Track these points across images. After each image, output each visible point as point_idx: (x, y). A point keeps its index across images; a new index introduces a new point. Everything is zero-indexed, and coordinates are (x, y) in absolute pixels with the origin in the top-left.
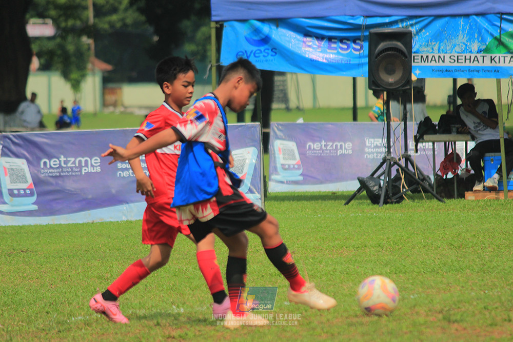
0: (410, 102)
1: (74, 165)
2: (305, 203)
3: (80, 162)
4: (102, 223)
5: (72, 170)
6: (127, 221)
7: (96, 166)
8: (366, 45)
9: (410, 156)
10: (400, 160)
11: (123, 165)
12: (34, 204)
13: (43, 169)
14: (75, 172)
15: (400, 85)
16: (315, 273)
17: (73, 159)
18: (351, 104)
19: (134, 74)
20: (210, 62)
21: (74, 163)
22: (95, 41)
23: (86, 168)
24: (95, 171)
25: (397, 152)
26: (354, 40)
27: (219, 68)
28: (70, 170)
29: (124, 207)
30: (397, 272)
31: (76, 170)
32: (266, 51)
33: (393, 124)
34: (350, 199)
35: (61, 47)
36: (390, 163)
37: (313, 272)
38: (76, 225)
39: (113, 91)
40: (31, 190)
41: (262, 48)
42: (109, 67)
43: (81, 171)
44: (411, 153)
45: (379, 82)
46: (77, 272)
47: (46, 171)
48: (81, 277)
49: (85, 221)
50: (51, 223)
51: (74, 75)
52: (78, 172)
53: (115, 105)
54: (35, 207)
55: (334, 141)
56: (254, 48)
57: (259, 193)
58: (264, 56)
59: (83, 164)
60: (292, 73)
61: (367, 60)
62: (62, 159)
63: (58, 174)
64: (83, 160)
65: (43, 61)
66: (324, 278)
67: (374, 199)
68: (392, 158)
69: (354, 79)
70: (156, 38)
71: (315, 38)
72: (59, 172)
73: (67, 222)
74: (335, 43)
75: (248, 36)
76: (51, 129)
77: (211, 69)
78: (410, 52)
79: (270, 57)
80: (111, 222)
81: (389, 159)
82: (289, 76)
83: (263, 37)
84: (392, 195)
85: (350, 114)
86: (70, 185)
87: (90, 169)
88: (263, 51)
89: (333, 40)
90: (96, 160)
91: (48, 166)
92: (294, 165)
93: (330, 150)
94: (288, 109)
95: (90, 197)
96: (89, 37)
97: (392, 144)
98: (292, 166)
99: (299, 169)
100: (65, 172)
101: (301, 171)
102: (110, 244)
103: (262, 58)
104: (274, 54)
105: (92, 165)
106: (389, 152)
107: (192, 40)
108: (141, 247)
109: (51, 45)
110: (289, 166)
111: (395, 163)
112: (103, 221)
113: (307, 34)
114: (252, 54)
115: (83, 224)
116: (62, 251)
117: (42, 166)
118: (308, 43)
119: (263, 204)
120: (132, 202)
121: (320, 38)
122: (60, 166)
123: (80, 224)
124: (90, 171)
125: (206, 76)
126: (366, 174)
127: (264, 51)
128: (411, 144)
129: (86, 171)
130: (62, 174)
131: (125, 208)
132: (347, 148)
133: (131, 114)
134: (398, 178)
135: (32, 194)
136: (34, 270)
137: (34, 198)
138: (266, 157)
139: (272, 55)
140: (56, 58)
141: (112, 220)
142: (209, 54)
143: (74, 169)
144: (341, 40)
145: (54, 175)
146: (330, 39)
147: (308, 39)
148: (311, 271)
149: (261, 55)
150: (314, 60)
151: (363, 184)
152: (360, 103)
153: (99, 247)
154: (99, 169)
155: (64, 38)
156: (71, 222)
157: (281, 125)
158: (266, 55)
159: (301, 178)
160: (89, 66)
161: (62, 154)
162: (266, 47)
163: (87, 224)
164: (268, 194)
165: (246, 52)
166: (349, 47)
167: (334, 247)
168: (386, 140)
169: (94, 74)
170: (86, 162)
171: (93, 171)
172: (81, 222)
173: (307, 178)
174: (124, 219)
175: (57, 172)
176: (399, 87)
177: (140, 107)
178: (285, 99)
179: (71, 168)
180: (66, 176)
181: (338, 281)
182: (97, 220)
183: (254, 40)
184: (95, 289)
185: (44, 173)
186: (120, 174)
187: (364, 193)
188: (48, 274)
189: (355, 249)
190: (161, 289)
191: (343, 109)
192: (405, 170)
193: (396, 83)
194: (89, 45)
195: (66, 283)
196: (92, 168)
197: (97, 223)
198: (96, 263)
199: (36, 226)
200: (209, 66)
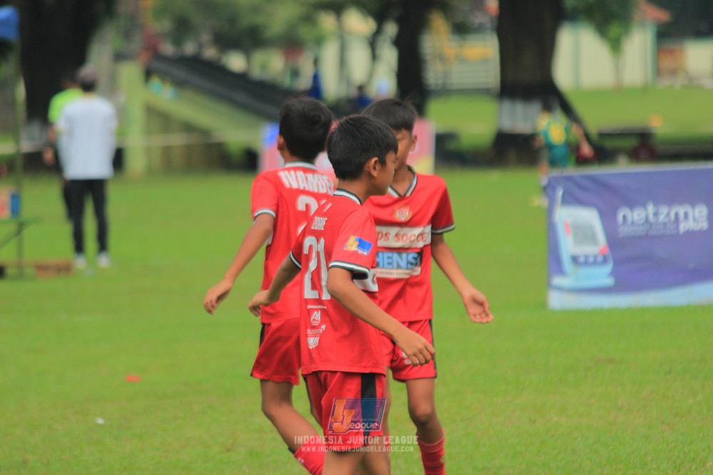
1: (667, 220)
3: (677, 214)
5: (665, 227)
7: (702, 221)
12: (609, 275)
13: (622, 225)
14: (669, 229)
17: (665, 210)
24: (699, 228)
28: (662, 227)
31: (671, 226)
40: (605, 256)
43: (677, 228)
47: (626, 228)
50: (635, 305)
52: (673, 229)
54: (609, 281)
59: (682, 218)
62: (650, 209)
63: (644, 234)
64: (681, 211)
72: (647, 231)
87: (691, 225)
90: (701, 213)
91: (630, 222)
100: (655, 229)
105: (695, 220)
117: (620, 220)
124: (691, 228)
129: (685, 229)
135: (605, 261)
137: (609, 268)
143: (668, 225)
145: (638, 234)
154: (705, 226)
170: (686, 213)
171: (696, 228)
175: (643, 230)
179: (664, 224)
196: (695, 224)
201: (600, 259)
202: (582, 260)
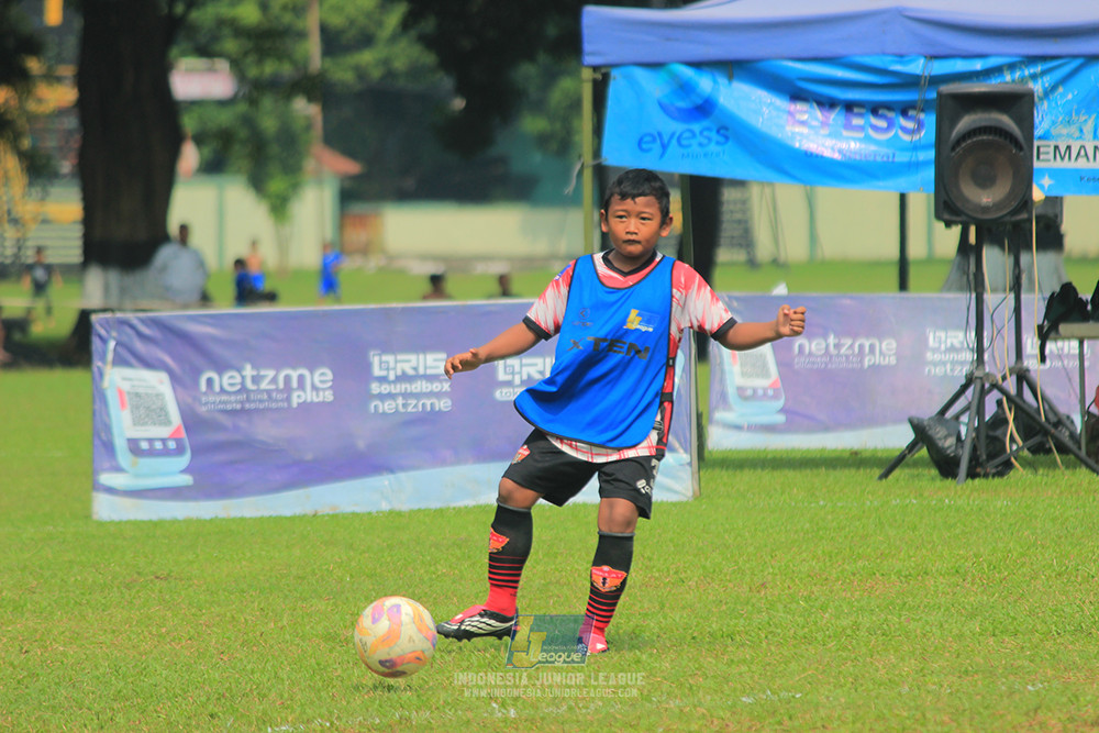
0: (1029, 248)
1: (272, 387)
2: (791, 475)
3: (287, 379)
4: (335, 517)
5: (270, 397)
6: (391, 512)
7: (324, 390)
8: (930, 120)
9: (1028, 370)
10: (1004, 378)
11: (383, 388)
12: (184, 471)
13: (205, 393)
14: (276, 401)
15: (1005, 212)
16: (811, 631)
17: (271, 373)
18: (895, 253)
19: (410, 183)
20: (580, 157)
21: (274, 380)
22: (325, 109)
23: (301, 393)
24: (321, 399)
25: (999, 361)
26: (904, 110)
27: (601, 172)
28: (265, 397)
29: (384, 481)
30: (997, 632)
31: (280, 396)
32: (705, 133)
33: (990, 299)
34: (891, 465)
35: (248, 122)
36: (983, 386)
37: (807, 630)
38: (278, 520)
39: (362, 221)
40: (179, 442)
41: (696, 127)
42: (351, 167)
43: (288, 399)
44: (1031, 363)
45: (959, 205)
46: (280, 624)
47: (211, 398)
48: (288, 637)
49: (298, 511)
50: (222, 514)
51: (277, 185)
52: (282, 400)
53: (365, 251)
54: (187, 480)
55: (855, 336)
56: (678, 127)
57: (686, 451)
58: (701, 145)
59: (295, 384)
60: (762, 184)
61: (931, 154)
62: (249, 371)
63: (239, 407)
64: (294, 374)
65: (207, 151)
66: (832, 644)
67: (946, 466)
68: (988, 375)
69: (903, 198)
70: (459, 104)
71: (815, 105)
72: (242, 402)
73: (258, 514)
74: (860, 115)
75: (665, 101)
76: (225, 306)
77: (580, 173)
78: (1030, 137)
79: (713, 147)
80: (355, 515)
81: (981, 378)
82: (755, 192)
83: (700, 102)
84: (987, 458)
85: (893, 275)
86: (265, 431)
87: (309, 396)
88: (698, 133)
89: (856, 110)
90: (323, 376)
91: (217, 388)
92: (765, 390)
93: (847, 357)
94: (752, 263)
95: (309, 456)
96: (311, 99)
97: (986, 343)
98: (760, 392)
99: (776, 397)
100: (254, 401)
101: (780, 403)
102: (353, 564)
103: (695, 148)
104: (722, 139)
105: (314, 387)
106: (980, 360)
107: (539, 107)
108: (422, 571)
109: (224, 118)
110: (755, 390)
111: (994, 386)
112: (337, 511)
113: (797, 95)
114: (674, 141)
115: (292, 519)
116: (245, 577)
117: (203, 386)
118: (798, 117)
119: (697, 476)
120: (403, 468)
121: (827, 104)
122: (243, 389)
123: (286, 518)
124: (309, 400)
125: (569, 189)
126: (927, 410)
127: (701, 133)
128: (1031, 343)
129: (301, 401)
130: (247, 406)
131: (386, 483)
132: (885, 351)
133: (402, 272)
134: (999, 421)
135: (179, 451)
136: (183, 620)
137: (185, 460)
138: (702, 369)
139: (718, 143)
140: (237, 147)
141: (358, 509)
142: (577, 138)
143: (274, 395)
144: (875, 109)
145: (229, 407)
146: (849, 107)
147: (800, 106)
148: (803, 627)
149: (694, 142)
150: (812, 154)
151: (922, 434)
152: (916, 250)
153: (327, 570)
154: (329, 396)
155: (253, 102)
156: (266, 513)
157: (737, 299)
158: (705, 141)
159: (781, 418)
160: (310, 164)
161: (249, 360)
162: (706, 123)
163: (302, 518)
164: (706, 454)
165: (660, 135)
166: (891, 125)
167: (854, 574)
168: (973, 334)
169: (319, 182)
170: (301, 378)
171: (316, 400)
172: (287, 513)
173: (795, 418)
174: (385, 506)
175: (236, 402)
176: (1006, 215)
177: (424, 257)
178: (746, 241)
179: (269, 392)
180: (257, 410)
181: (864, 650)
182: (325, 510)
183: (680, 110)
184: (318, 665)
185: (207, 404)
186: (375, 406)
187: (924, 452)
188: (215, 630)
189: (904, 580)
190: (465, 664)
191: (876, 264)
192: (1016, 403)
193: (997, 206)
194: (308, 118)
195: (255, 649)
196: (314, 393)
197: (323, 516)
198: (322, 605)
199: (188, 522)
200: (578, 167)
201: (172, 445)
202: (144, 445)
